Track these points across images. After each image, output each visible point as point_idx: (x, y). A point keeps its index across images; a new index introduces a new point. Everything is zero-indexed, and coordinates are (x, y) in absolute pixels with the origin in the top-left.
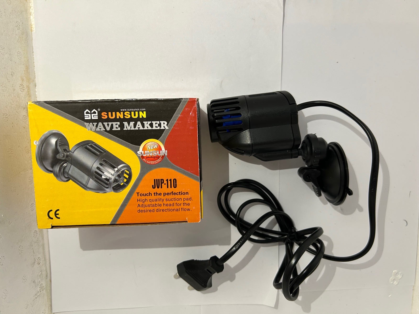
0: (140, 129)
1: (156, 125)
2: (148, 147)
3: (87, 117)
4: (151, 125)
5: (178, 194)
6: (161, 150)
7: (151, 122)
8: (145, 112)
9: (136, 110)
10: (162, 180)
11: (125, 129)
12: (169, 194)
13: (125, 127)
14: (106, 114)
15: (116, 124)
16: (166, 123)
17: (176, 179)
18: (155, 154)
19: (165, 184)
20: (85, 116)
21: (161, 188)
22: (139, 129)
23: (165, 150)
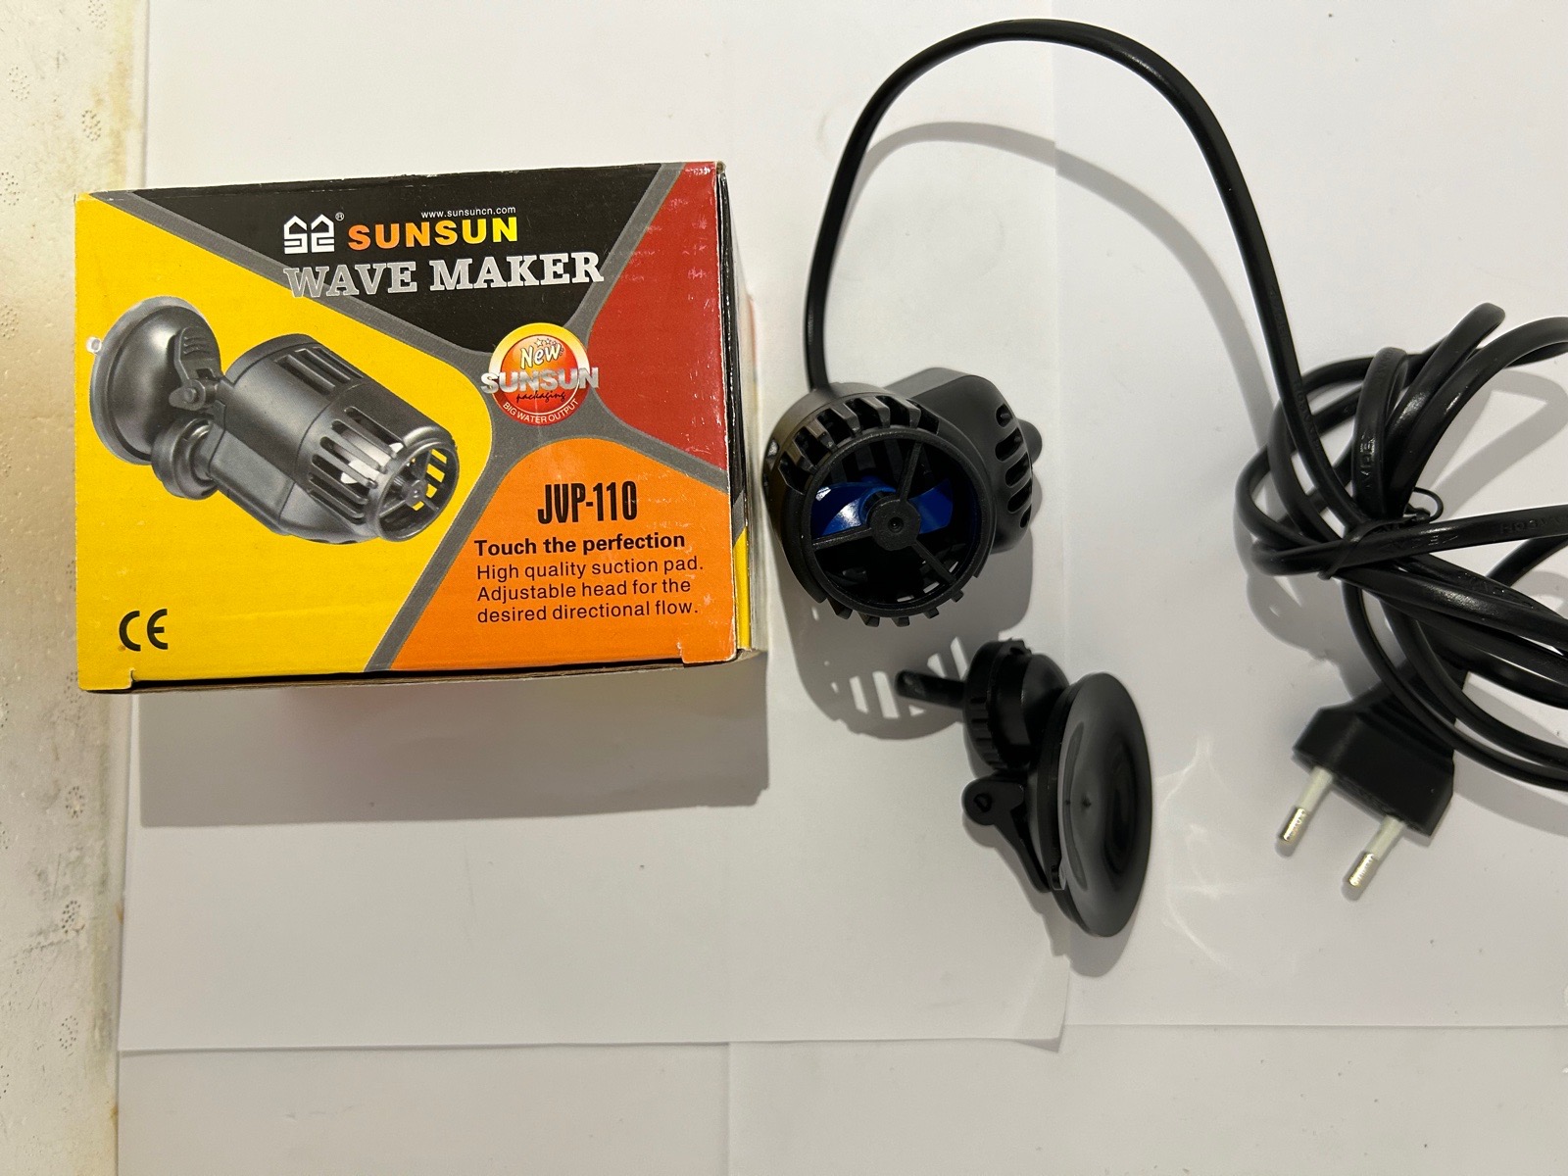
0: (492, 285)
1: (555, 269)
2: (525, 354)
3: (295, 246)
4: (537, 269)
5: (640, 543)
6: (575, 366)
7: (538, 257)
8: (513, 221)
9: (482, 212)
10: (578, 490)
11: (436, 287)
12: (607, 546)
13: (437, 280)
14: (365, 234)
15: (403, 270)
16: (594, 258)
17: (633, 485)
18: (553, 382)
19: (590, 504)
20: (286, 243)
21: (575, 519)
22: (489, 286)
23: (592, 365)
